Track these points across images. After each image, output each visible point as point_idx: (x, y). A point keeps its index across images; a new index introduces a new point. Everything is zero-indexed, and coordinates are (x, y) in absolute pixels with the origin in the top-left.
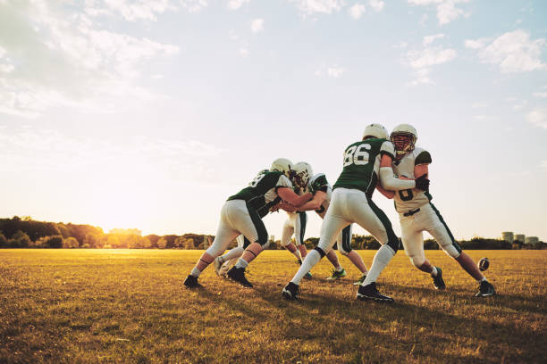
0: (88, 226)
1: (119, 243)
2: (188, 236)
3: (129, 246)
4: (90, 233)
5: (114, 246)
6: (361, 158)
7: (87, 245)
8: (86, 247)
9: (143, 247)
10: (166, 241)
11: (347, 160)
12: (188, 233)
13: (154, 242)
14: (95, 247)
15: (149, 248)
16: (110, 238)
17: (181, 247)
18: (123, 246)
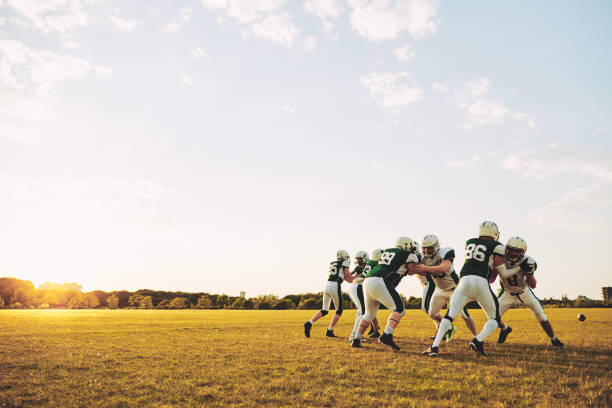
0: (14, 279)
1: (58, 303)
2: (145, 293)
3: (72, 306)
4: (20, 289)
5: (53, 306)
6: (478, 256)
7: (19, 304)
8: (16, 308)
9: (90, 307)
10: (117, 299)
11: (468, 254)
12: (143, 289)
13: (102, 300)
14: (28, 308)
15: (97, 307)
16: (46, 295)
17: (137, 306)
18: (64, 305)
